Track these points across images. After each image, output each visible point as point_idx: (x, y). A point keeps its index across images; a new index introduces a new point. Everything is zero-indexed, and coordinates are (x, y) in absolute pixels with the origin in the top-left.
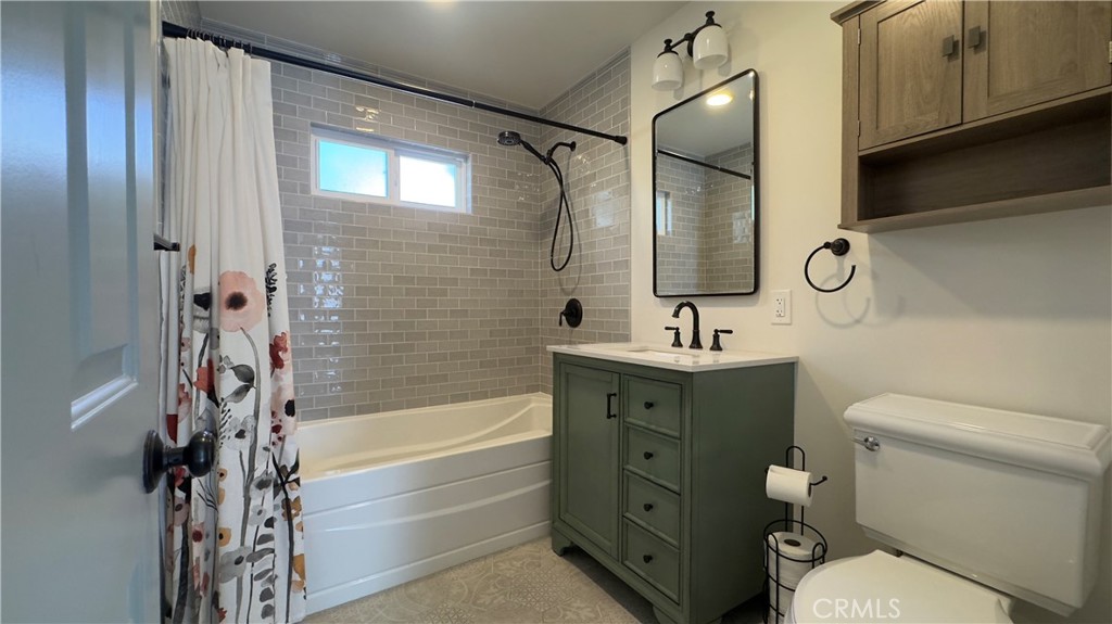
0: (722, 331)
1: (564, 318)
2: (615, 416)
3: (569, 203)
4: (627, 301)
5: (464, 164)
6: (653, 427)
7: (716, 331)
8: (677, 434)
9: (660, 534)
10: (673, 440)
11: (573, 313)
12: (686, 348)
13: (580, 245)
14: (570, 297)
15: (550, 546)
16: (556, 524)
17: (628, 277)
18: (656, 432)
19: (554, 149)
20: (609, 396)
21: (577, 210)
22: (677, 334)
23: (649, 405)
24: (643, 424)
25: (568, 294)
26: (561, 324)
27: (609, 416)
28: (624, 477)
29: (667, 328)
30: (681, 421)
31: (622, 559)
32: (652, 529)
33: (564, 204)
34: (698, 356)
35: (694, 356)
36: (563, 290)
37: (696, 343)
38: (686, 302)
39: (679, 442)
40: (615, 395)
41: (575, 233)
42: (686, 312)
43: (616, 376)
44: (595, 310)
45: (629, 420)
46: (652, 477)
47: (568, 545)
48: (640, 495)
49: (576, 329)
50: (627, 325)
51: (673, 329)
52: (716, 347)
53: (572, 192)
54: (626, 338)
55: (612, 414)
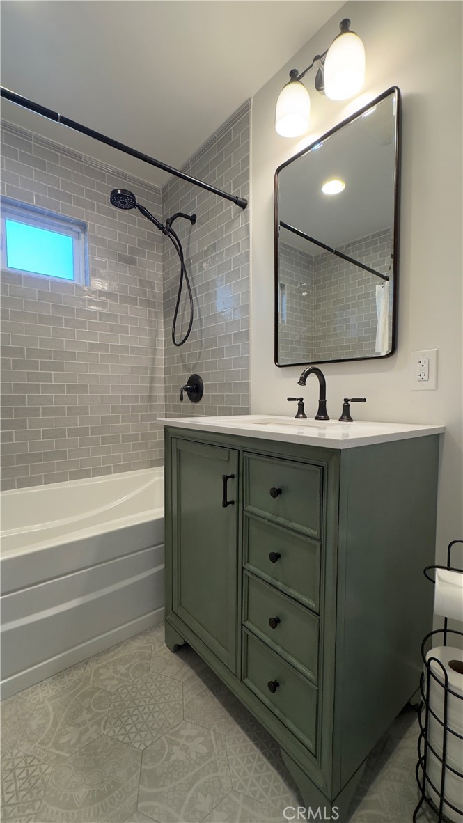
0: (353, 400)
1: (185, 393)
2: (232, 503)
3: (190, 278)
4: (247, 374)
5: (82, 235)
6: (281, 520)
7: (346, 400)
8: (315, 533)
9: (290, 658)
10: (308, 540)
11: (195, 389)
12: (311, 420)
13: (201, 320)
14: (192, 373)
15: (163, 639)
16: (169, 616)
17: (247, 348)
18: (284, 527)
19: (173, 218)
20: (225, 479)
21: (197, 284)
22: (301, 406)
23: (277, 492)
24: (269, 515)
25: (190, 371)
26: (182, 399)
27: (225, 504)
28: (243, 578)
29: (289, 399)
30: (321, 517)
31: (242, 676)
32: (278, 649)
33: (184, 280)
34: (324, 428)
35: (319, 428)
36: (184, 366)
37: (322, 414)
38: (313, 368)
39: (318, 544)
40: (232, 477)
41: (195, 308)
42: (313, 380)
43: (234, 454)
44: (215, 384)
45: (249, 508)
46: (279, 584)
47: (181, 643)
48: (263, 605)
49: (198, 404)
50: (247, 398)
51: (297, 400)
52: (346, 416)
53: (193, 267)
54: (246, 411)
55: (228, 500)
